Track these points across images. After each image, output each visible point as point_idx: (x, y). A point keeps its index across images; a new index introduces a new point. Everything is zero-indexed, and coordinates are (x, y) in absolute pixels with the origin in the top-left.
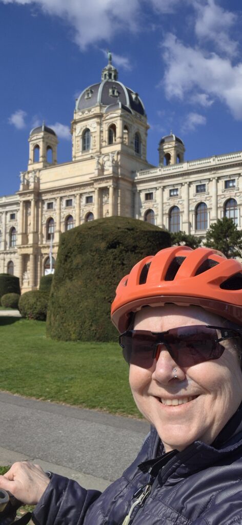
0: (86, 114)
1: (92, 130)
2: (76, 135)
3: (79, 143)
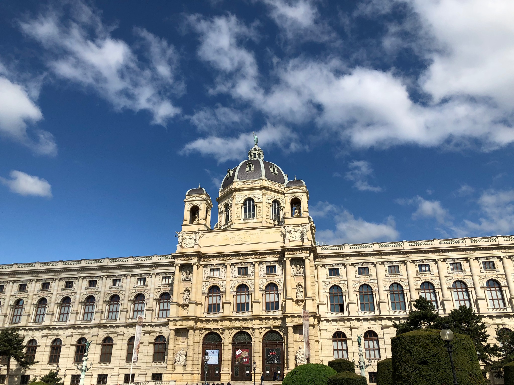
0: (249, 185)
1: (256, 200)
2: (236, 203)
3: (240, 210)
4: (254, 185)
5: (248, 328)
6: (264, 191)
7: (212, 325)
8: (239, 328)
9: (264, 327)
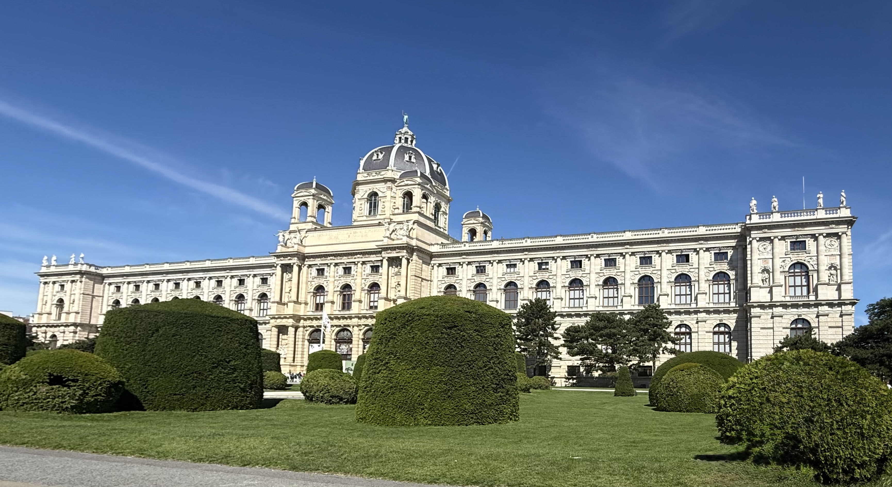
0: (374, 176)
1: (380, 194)
2: (360, 197)
3: (363, 206)
4: (380, 177)
5: (349, 326)
6: (389, 184)
7: (315, 323)
8: (340, 326)
9: (363, 325)
